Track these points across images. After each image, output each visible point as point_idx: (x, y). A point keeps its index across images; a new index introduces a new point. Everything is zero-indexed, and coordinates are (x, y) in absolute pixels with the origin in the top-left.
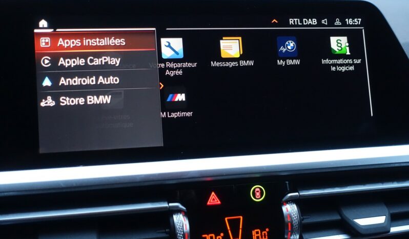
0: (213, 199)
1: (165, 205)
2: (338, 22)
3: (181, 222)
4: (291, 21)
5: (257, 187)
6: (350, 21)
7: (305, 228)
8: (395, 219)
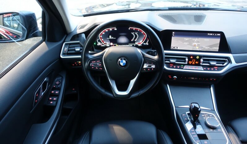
0: (192, 57)
1: (185, 57)
2: (216, 35)
3: (187, 60)
4: (208, 34)
5: (198, 57)
6: (218, 35)
7: (203, 63)
8: (217, 63)
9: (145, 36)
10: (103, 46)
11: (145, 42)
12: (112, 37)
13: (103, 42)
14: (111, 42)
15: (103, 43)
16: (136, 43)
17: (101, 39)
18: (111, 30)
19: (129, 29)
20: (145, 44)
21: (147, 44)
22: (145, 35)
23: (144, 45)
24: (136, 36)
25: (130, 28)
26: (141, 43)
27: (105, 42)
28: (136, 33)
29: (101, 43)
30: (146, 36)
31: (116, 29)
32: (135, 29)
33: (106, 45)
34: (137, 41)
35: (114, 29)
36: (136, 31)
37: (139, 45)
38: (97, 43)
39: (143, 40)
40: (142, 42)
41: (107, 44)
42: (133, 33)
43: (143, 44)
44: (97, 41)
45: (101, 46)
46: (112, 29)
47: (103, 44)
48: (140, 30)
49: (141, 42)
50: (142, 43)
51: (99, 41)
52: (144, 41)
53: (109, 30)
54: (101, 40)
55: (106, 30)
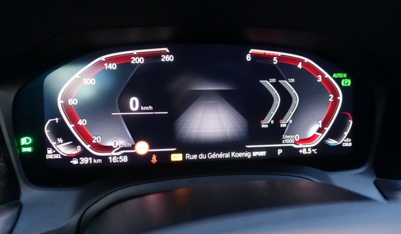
9: (336, 101)
10: (85, 161)
11: (335, 133)
12: (142, 103)
13: (88, 140)
14: (137, 138)
15: (88, 147)
16: (289, 140)
17: (74, 120)
18: (140, 61)
19: (248, 58)
20: (332, 142)
21: (347, 142)
22: (336, 95)
23: (328, 146)
24: (287, 100)
25: (252, 51)
26: (315, 137)
27: (96, 139)
28: (286, 84)
29: (76, 143)
30: (340, 98)
31: (169, 58)
32: (279, 58)
33: (105, 159)
34: (292, 130)
35: (158, 55)
36: (287, 69)
37: (304, 152)
38: (41, 145)
39: (325, 123)
40: (321, 130)
41: (110, 149)
42: (268, 84)
43: (322, 146)
44: (46, 132)
45: (75, 162)
46: (146, 56)
47: (85, 153)
48: (308, 64)
49: (313, 130)
50: (321, 137)
51: (61, 132)
52: (327, 129)
53: (124, 64)
54: (71, 126)
55: (109, 61)
